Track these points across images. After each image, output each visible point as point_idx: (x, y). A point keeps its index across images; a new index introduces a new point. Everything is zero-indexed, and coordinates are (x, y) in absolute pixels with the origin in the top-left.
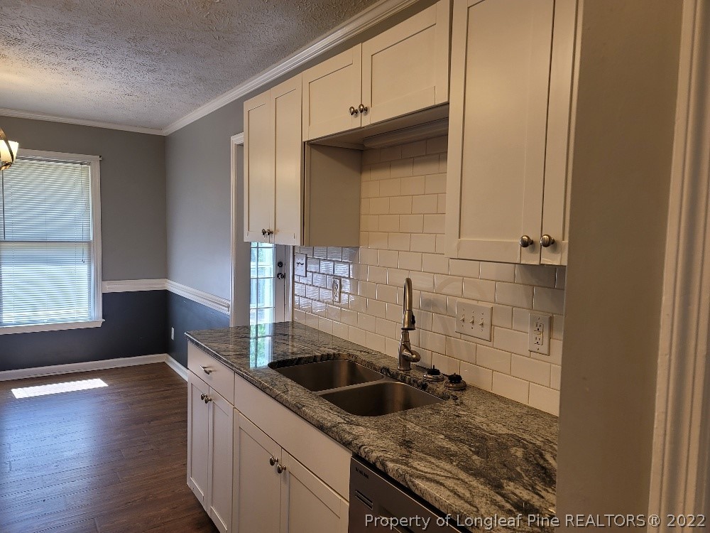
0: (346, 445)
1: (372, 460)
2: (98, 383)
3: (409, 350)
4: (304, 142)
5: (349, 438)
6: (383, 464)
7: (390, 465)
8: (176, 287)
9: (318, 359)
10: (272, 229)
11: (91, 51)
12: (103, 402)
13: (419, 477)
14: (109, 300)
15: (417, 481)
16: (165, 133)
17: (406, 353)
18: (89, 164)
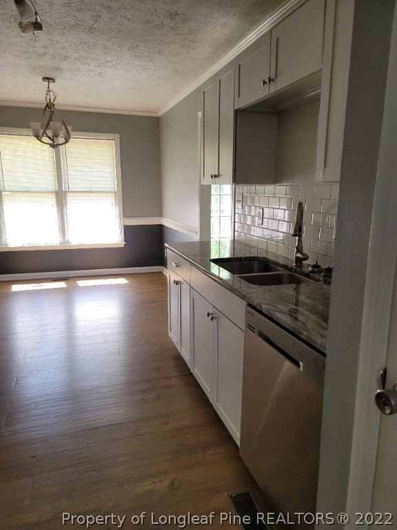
0: (243, 297)
1: (255, 305)
2: (123, 281)
3: (301, 253)
4: (236, 110)
5: (245, 294)
6: (260, 306)
7: (263, 306)
8: (167, 222)
9: (243, 260)
10: (217, 174)
11: (108, 59)
12: (125, 291)
13: (277, 311)
14: (128, 230)
15: (276, 313)
16: (159, 114)
17: (299, 255)
18: (114, 139)
